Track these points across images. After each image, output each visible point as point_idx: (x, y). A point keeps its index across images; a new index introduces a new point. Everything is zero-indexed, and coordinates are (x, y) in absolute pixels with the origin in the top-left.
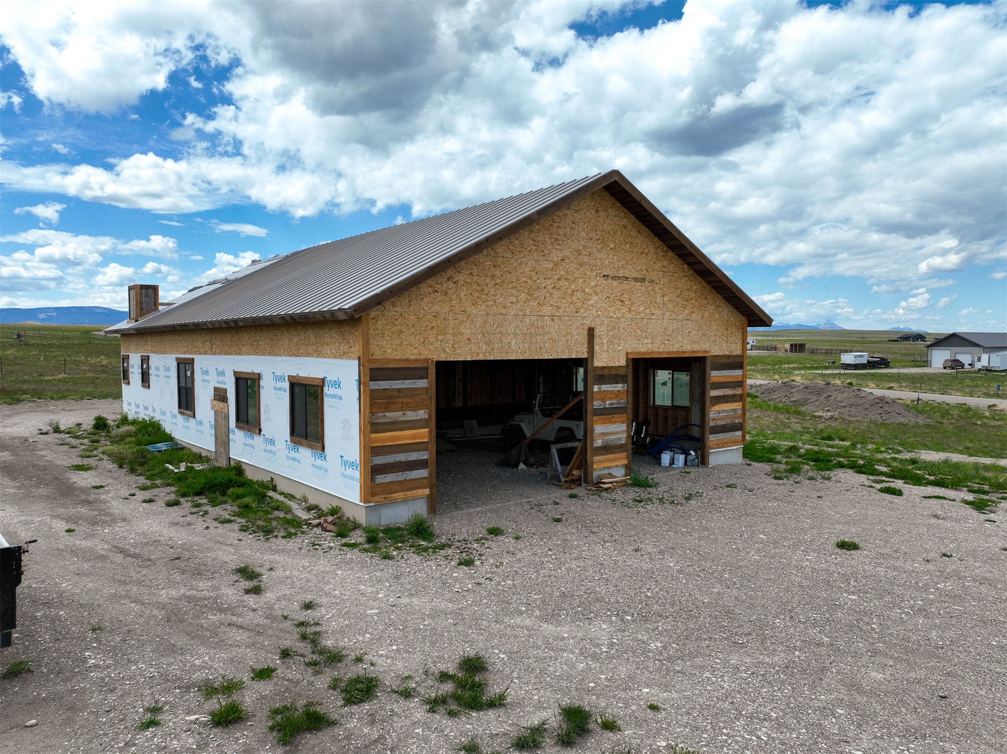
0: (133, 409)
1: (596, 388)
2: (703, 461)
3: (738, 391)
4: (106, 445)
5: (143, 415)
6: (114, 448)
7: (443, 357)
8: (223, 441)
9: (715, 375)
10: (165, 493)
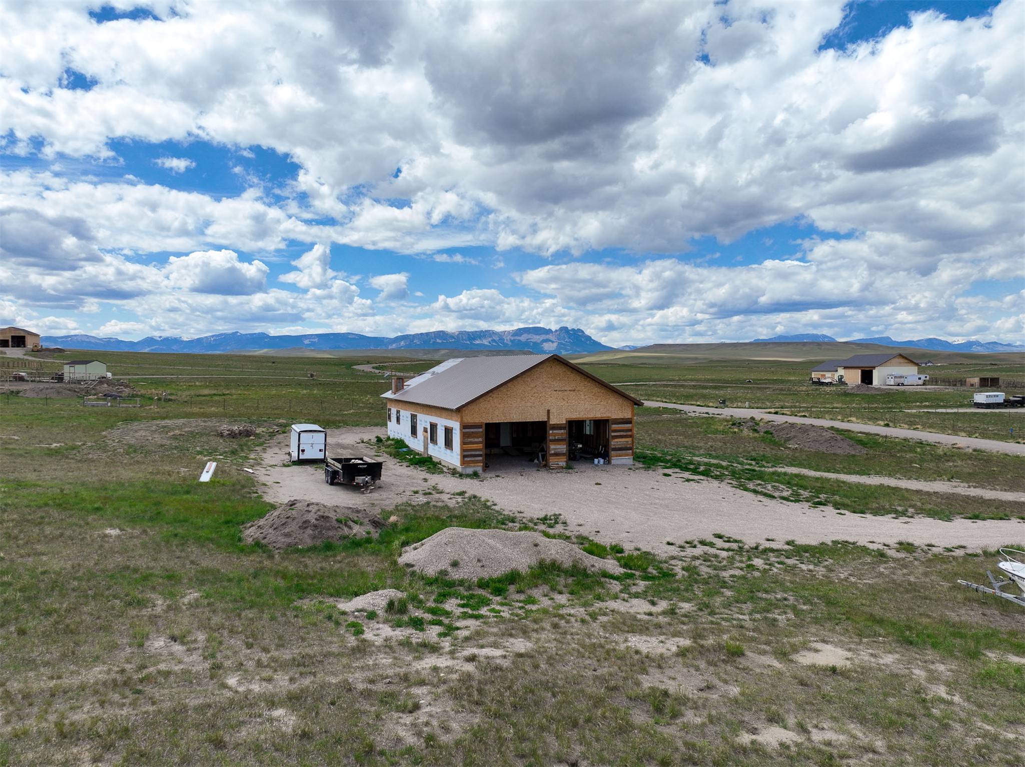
0: (393, 433)
1: (551, 432)
2: (609, 462)
3: (629, 433)
4: (383, 449)
5: (397, 436)
6: (387, 450)
7: (488, 422)
8: (426, 448)
9: (614, 427)
10: (405, 464)
